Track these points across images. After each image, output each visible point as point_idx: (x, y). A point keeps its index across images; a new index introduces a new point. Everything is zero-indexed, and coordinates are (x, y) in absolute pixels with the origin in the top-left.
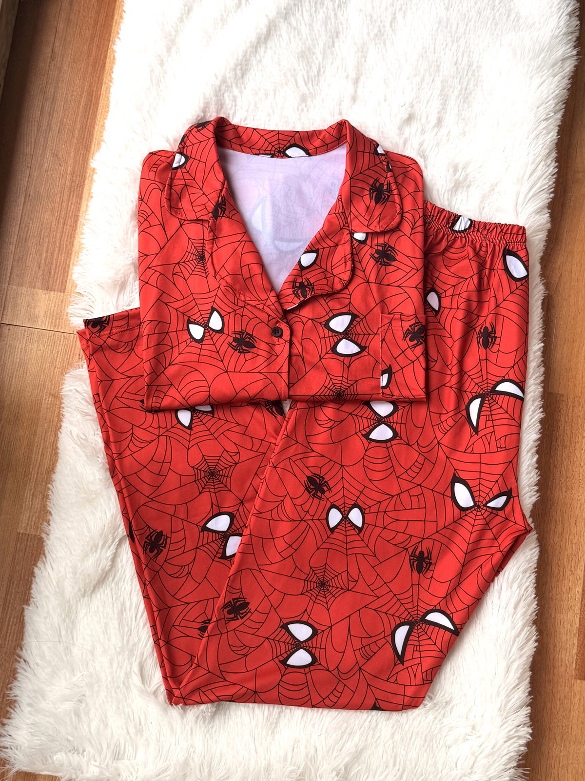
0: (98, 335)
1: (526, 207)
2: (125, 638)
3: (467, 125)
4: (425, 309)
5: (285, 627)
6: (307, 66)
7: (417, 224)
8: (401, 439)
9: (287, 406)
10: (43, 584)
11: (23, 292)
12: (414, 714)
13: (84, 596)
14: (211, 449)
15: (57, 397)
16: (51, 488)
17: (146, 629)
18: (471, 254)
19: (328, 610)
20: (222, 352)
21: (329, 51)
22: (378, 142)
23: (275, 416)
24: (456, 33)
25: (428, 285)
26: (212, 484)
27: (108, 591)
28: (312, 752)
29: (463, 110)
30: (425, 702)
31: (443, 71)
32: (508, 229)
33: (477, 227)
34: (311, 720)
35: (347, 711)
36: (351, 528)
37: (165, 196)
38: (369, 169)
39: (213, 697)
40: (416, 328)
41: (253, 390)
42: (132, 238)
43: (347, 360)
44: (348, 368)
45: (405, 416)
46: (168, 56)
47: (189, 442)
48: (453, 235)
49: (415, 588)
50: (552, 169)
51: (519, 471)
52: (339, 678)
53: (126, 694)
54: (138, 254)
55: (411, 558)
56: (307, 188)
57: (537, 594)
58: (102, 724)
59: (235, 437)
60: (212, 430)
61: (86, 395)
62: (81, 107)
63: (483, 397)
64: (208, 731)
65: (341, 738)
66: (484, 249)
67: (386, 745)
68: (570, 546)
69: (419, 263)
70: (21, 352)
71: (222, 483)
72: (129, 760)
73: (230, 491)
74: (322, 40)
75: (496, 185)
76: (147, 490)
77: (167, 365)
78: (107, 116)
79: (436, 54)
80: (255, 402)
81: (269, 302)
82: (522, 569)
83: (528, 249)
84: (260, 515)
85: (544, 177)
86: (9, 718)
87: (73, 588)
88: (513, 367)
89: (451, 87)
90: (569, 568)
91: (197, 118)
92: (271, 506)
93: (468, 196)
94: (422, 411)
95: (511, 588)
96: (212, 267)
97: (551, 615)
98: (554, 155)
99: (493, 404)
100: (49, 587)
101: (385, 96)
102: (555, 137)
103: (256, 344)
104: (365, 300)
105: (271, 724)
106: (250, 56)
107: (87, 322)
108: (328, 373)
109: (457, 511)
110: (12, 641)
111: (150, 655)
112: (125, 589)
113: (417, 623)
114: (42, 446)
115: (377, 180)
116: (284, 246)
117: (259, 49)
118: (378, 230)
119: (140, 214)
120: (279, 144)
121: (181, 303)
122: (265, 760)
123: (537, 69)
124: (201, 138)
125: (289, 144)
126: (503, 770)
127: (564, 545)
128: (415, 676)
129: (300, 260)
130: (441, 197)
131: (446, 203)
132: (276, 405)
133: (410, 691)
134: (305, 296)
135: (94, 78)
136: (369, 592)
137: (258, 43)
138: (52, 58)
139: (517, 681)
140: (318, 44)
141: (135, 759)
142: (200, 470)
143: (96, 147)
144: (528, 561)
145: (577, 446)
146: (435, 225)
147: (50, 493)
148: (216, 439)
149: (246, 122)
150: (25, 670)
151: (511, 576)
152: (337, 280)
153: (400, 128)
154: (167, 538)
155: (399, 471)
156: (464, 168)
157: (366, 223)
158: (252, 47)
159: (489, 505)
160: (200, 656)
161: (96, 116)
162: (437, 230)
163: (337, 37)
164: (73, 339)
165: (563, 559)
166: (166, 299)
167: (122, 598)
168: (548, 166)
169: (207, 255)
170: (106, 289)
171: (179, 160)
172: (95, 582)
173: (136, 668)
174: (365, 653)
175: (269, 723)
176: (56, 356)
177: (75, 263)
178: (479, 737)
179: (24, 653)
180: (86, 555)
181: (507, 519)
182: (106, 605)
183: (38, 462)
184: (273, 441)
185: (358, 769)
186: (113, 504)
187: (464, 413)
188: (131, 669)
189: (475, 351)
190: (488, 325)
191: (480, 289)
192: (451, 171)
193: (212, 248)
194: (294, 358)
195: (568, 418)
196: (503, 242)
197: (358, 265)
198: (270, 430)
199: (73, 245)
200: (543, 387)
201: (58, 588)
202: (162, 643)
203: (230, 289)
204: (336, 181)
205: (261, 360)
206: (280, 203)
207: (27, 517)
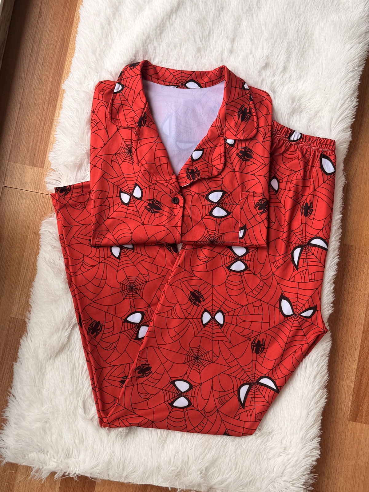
0: (63, 197)
1: (337, 127)
2: (75, 385)
3: (302, 71)
4: (269, 189)
5: (173, 383)
6: (202, 29)
7: (267, 136)
8: (250, 270)
9: (180, 247)
10: (25, 350)
11: (17, 166)
12: (249, 439)
13: (50, 359)
14: (131, 272)
15: (37, 235)
16: (32, 291)
17: (87, 380)
18: (300, 156)
19: (200, 374)
20: (140, 211)
21: (217, 19)
22: (245, 81)
23: (172, 253)
24: (298, 11)
25: (272, 174)
26: (131, 294)
27: (65, 356)
28: (186, 459)
29: (300, 62)
30: (256, 432)
31: (289, 36)
32: (324, 141)
33: (305, 138)
34: (186, 439)
35: (208, 435)
36: (216, 325)
37: (108, 111)
38: (238, 98)
39: (127, 424)
40: (263, 202)
41: (159, 237)
42: (87, 136)
43: (218, 220)
44: (219, 225)
45: (253, 257)
46: (114, 19)
47: (118, 267)
48: (289, 143)
49: (254, 363)
50: (355, 103)
51: (322, 294)
52: (204, 414)
53: (74, 419)
54: (90, 147)
55: (253, 344)
56: (199, 109)
57: (328, 370)
58: (59, 437)
59: (147, 265)
60: (133, 260)
61: (55, 235)
62: (57, 49)
63: (302, 247)
64: (123, 444)
65: (204, 451)
66: (308, 153)
67: (231, 457)
68: (351, 340)
69: (267, 161)
70: (15, 205)
71: (138, 293)
72: (75, 458)
73: (143, 298)
74: (212, 12)
75: (319, 112)
76: (91, 296)
77: (106, 218)
78: (73, 55)
79: (285, 25)
80: (160, 244)
81: (171, 182)
82: (320, 354)
83: (336, 154)
84: (160, 314)
85: (349, 108)
86: (3, 430)
87: (44, 354)
88: (322, 229)
89: (293, 47)
90: (350, 353)
91: (130, 60)
92: (167, 309)
93: (300, 118)
94: (265, 253)
95: (313, 366)
96: (136, 157)
97: (336, 382)
98: (357, 94)
99: (308, 252)
100: (29, 353)
101: (251, 51)
102: (358, 83)
103: (162, 208)
104: (232, 182)
105: (162, 441)
106: (166, 21)
107: (57, 189)
108: (206, 228)
109: (282, 317)
110: (6, 383)
111: (89, 396)
112: (75, 356)
113: (254, 384)
114: (27, 264)
115: (243, 106)
116: (182, 146)
117: (172, 16)
118: (242, 138)
119: (92, 122)
120: (182, 79)
121: (115, 180)
122: (157, 462)
123: (349, 38)
124: (133, 74)
125: (188, 79)
126: (301, 475)
127: (347, 340)
128: (251, 416)
129: (192, 155)
130: (283, 118)
131: (286, 122)
132: (173, 246)
133: (247, 425)
134: (194, 179)
135: (66, 30)
136: (225, 363)
137: (171, 13)
138: (40, 16)
139: (313, 423)
140: (210, 15)
141: (78, 458)
142: (124, 285)
143: (66, 75)
144: (325, 350)
145: (360, 278)
146: (278, 137)
147: (31, 294)
148: (135, 266)
149: (161, 64)
150: (13, 402)
151: (313, 359)
152: (214, 169)
153: (260, 72)
154: (102, 326)
155: (248, 290)
156: (299, 100)
157: (235, 133)
158: (167, 15)
159: (302, 314)
160: (120, 399)
161: (66, 55)
162: (280, 139)
163: (222, 10)
164: (48, 198)
165: (346, 348)
166: (106, 176)
167: (73, 361)
168: (352, 102)
169: (133, 150)
170: (70, 168)
171: (118, 88)
172: (58, 351)
173: (81, 404)
174: (221, 401)
175: (160, 440)
176: (37, 208)
177: (50, 150)
178: (288, 454)
179: (12, 391)
180: (53, 334)
181: (313, 324)
182: (64, 365)
183: (24, 274)
184: (170, 268)
185: (213, 470)
186: (70, 303)
187: (290, 256)
188: (78, 404)
189: (299, 218)
190: (308, 202)
191: (305, 179)
192: (290, 102)
193: (137, 146)
194: (185, 218)
195: (355, 260)
196: (321, 149)
197: (228, 160)
198: (169, 261)
199: (49, 138)
200: (340, 242)
201: (35, 353)
202: (97, 389)
203: (147, 173)
204: (217, 106)
205: (165, 218)
206: (181, 118)
207: (16, 309)
